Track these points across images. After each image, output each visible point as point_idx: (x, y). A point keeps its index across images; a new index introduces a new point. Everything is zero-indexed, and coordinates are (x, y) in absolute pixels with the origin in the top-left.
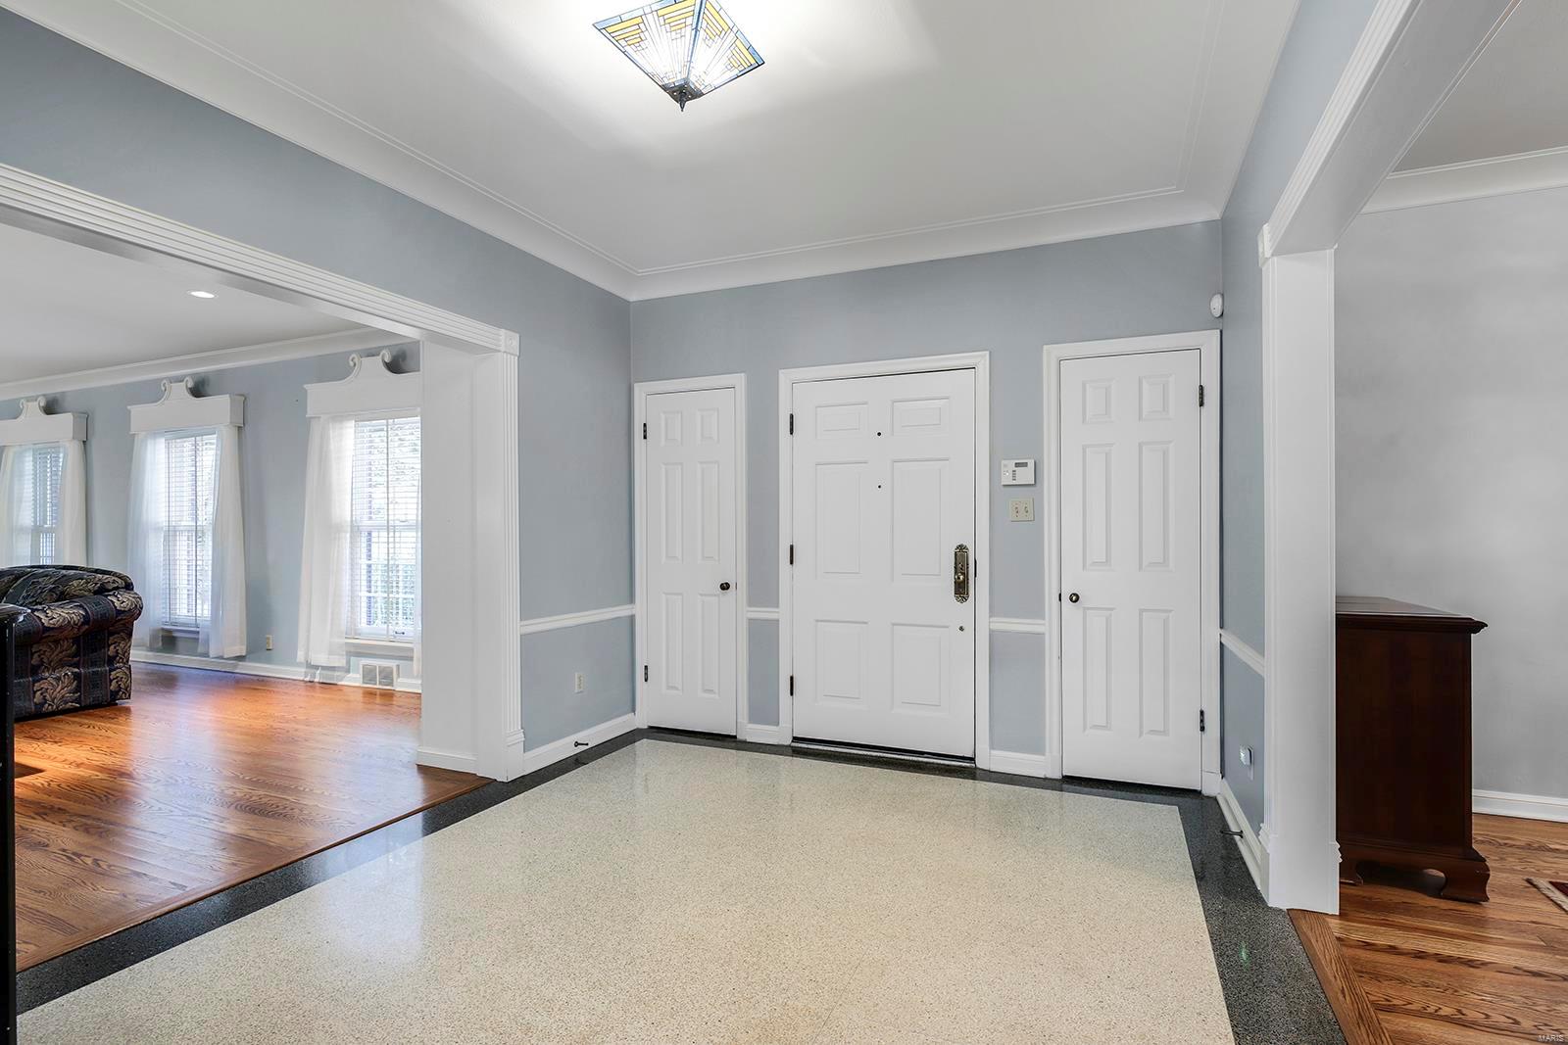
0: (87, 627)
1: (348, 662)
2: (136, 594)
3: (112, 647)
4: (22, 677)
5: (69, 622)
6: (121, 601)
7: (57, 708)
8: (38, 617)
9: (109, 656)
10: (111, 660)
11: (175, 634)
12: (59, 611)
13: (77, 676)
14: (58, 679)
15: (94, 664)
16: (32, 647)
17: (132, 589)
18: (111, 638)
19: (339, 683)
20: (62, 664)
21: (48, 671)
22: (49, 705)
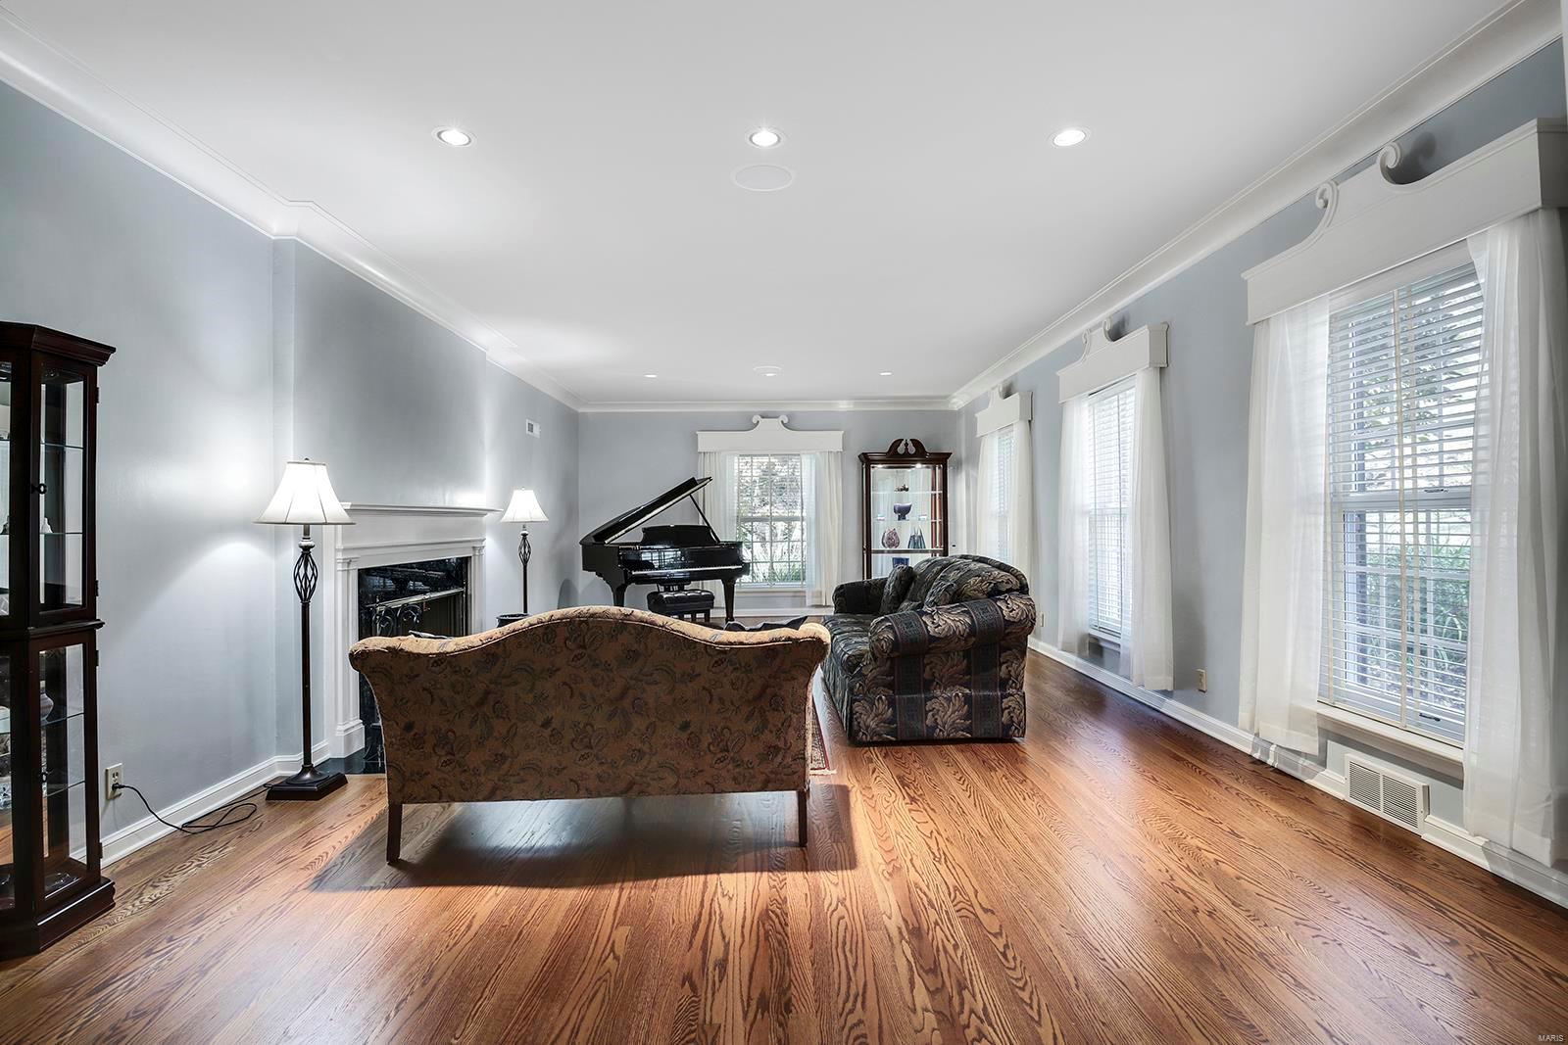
0: (974, 639)
1: (1323, 749)
2: (1030, 599)
3: (1004, 667)
4: (916, 693)
5: (954, 632)
6: (1010, 608)
7: (948, 735)
8: (925, 623)
9: (1001, 678)
10: (1003, 684)
11: (1102, 644)
12: (945, 617)
13: (967, 699)
14: (949, 700)
15: (985, 687)
16: (924, 658)
17: (1027, 593)
18: (1003, 655)
19: (1308, 781)
20: (953, 682)
21: (940, 688)
22: (941, 730)
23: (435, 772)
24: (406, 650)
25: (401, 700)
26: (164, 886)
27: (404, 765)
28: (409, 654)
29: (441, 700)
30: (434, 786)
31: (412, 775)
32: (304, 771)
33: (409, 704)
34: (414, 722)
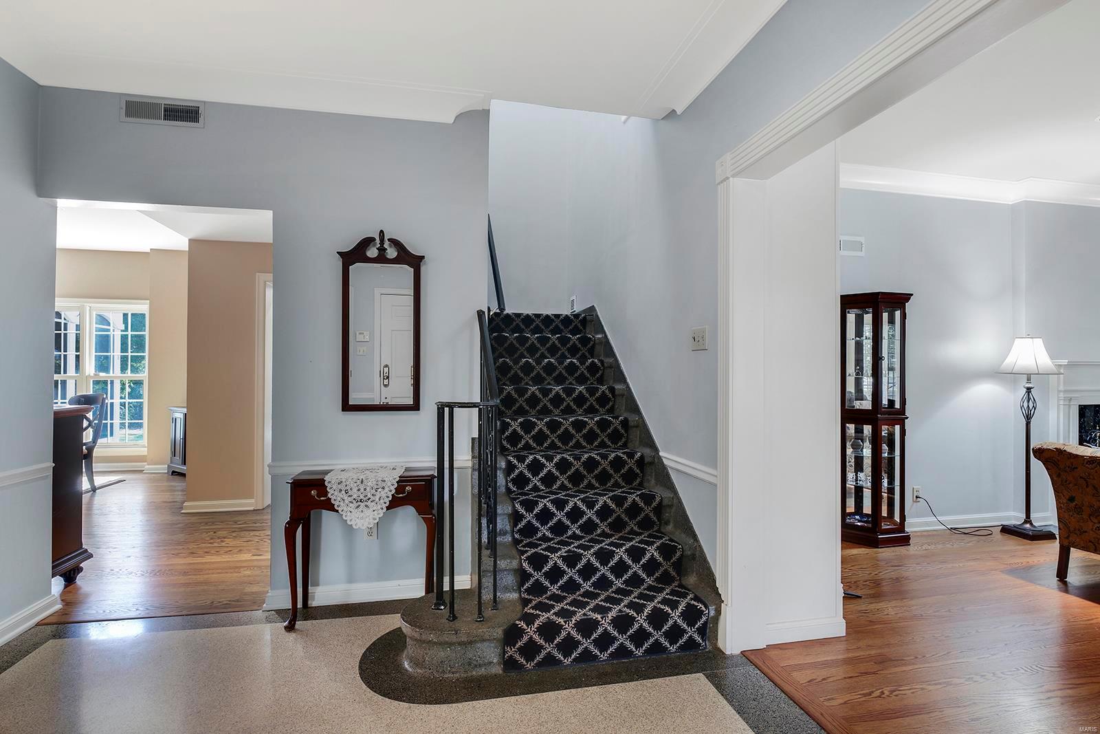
23: (1091, 532)
24: (1068, 451)
25: (1066, 481)
26: (933, 547)
27: (1069, 523)
28: (1070, 454)
29: (1094, 487)
30: (1090, 541)
31: (1075, 530)
32: (1026, 522)
33: (1071, 485)
34: (1074, 497)
